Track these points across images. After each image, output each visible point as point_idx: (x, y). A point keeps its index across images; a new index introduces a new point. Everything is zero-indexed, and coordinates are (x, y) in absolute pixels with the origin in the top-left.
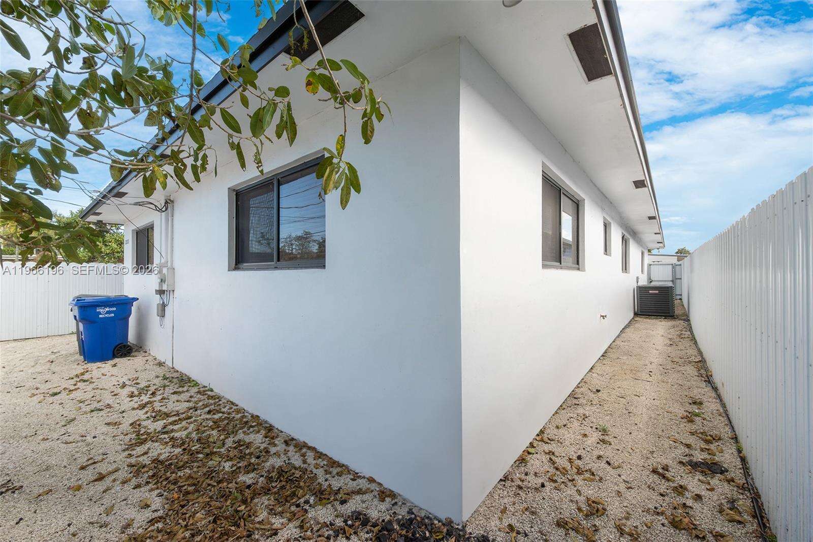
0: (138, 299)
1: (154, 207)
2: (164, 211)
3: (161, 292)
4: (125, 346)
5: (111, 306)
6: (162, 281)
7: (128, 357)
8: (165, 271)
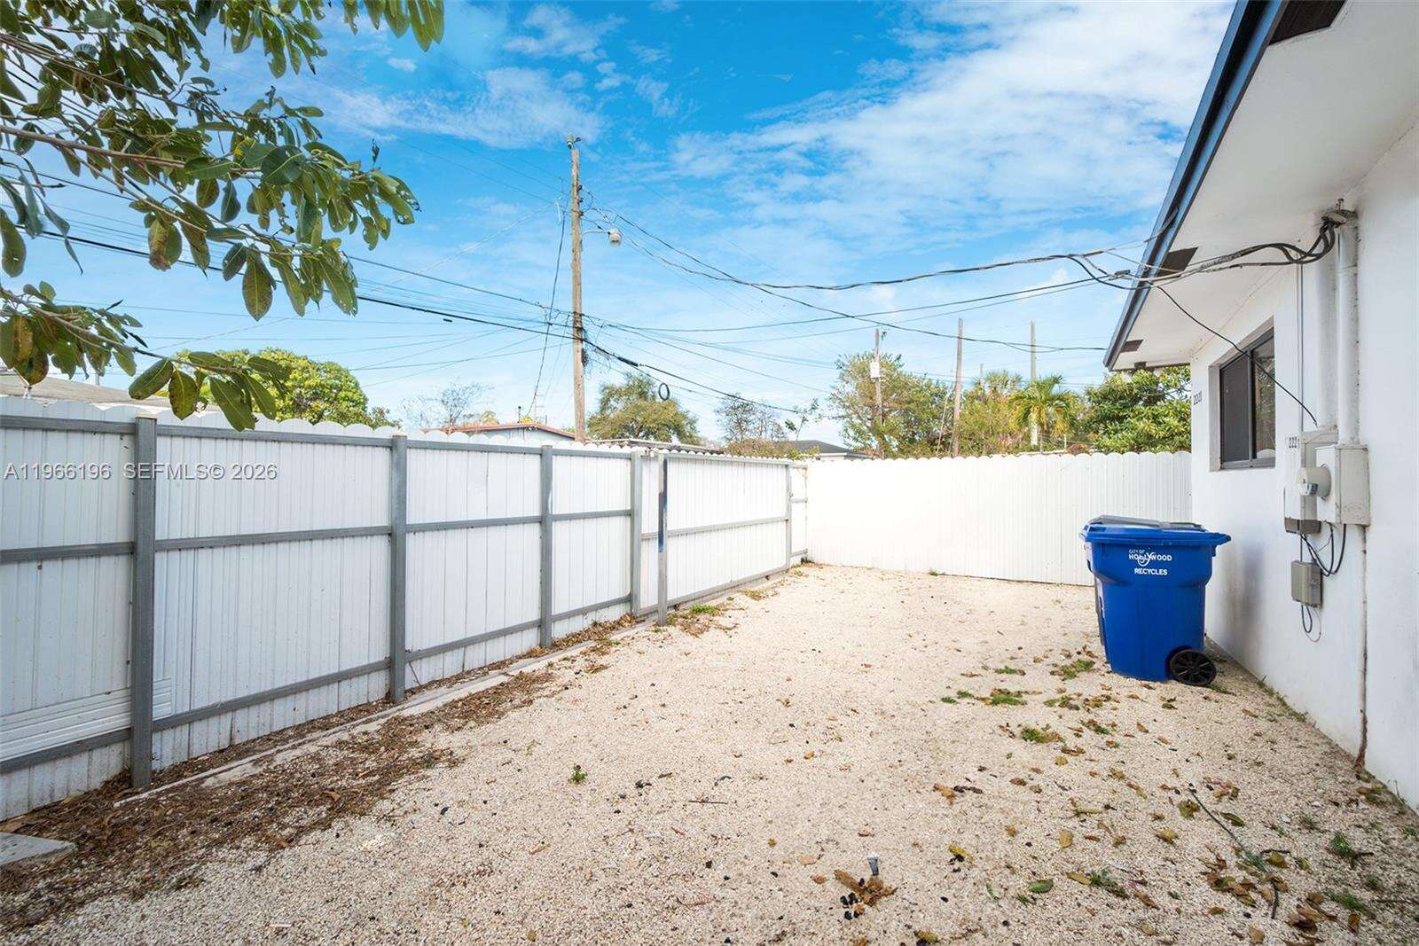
0: (1228, 539)
1: (1279, 256)
2: (1318, 256)
3: (1307, 528)
4: (1195, 656)
5: (1159, 550)
6: (1317, 490)
7: (1203, 686)
8: (1326, 456)
